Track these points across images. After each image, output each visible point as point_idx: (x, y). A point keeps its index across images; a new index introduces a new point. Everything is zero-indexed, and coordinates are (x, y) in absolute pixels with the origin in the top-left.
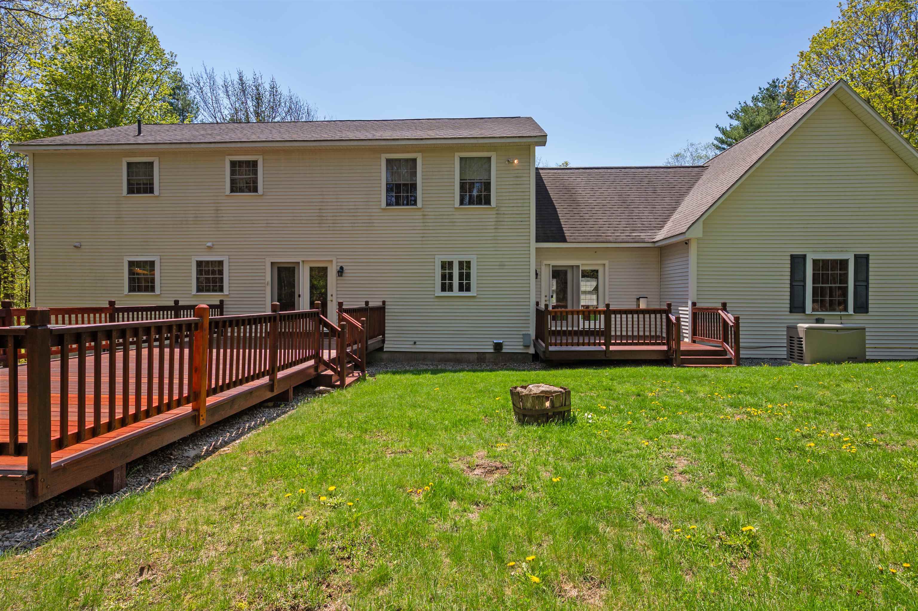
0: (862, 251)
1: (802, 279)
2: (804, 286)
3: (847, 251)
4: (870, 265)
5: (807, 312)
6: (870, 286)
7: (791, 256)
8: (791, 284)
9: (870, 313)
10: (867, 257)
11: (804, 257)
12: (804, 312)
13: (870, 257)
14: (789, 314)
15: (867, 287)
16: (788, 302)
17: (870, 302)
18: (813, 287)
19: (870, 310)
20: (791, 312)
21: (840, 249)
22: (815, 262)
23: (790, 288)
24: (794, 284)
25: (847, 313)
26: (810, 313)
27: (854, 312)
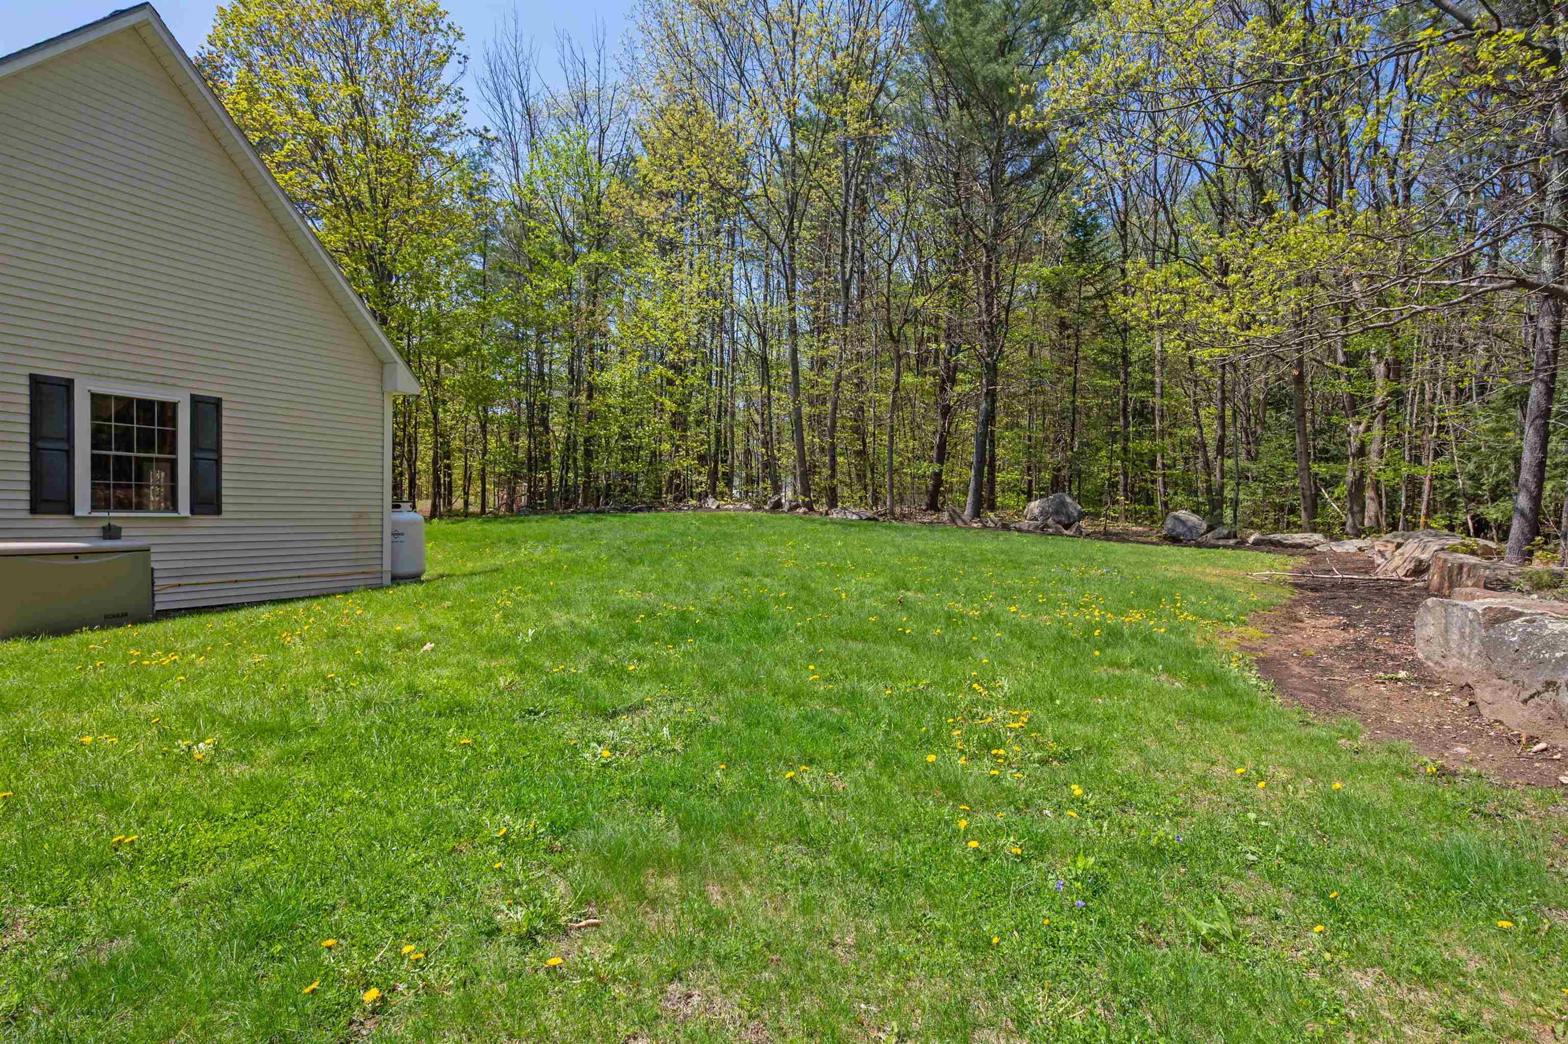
0: (208, 390)
1: (65, 436)
2: (69, 454)
3: (173, 385)
4: (224, 421)
5: (78, 513)
6: (225, 460)
7: (32, 377)
8: (32, 444)
9: (224, 515)
10: (217, 403)
11: (68, 385)
12: (70, 510)
13: (225, 405)
14: (30, 516)
15: (218, 462)
16: (27, 487)
17: (224, 492)
18: (93, 457)
19: (224, 508)
20: (33, 510)
21: (159, 380)
22: (98, 401)
23: (31, 453)
24: (41, 444)
25: (176, 515)
26: (85, 514)
27: (192, 512)
